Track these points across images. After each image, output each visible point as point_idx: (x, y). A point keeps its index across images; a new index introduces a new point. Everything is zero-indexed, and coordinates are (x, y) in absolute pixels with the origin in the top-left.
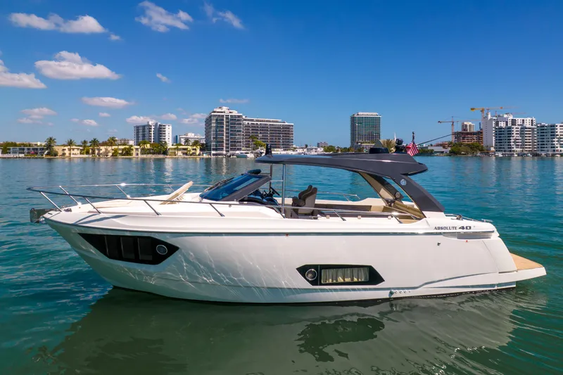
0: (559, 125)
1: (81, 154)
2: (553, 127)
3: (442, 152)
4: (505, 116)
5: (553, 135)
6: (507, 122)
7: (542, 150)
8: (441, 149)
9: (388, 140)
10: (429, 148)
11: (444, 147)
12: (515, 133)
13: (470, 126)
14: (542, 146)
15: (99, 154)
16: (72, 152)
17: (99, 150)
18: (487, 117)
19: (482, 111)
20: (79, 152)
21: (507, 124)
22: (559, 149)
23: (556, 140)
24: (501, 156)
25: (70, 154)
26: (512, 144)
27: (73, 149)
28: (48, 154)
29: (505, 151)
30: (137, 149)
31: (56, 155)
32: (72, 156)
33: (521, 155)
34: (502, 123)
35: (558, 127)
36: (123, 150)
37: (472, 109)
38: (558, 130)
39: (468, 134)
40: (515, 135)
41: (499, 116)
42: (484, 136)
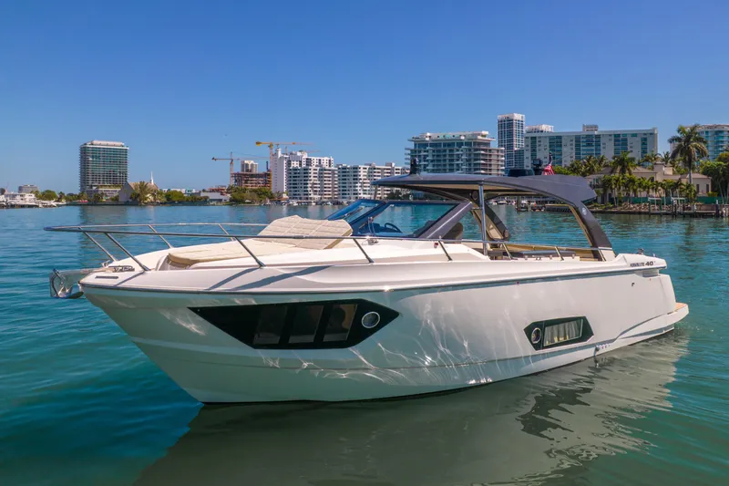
0: (362, 167)
2: (356, 168)
3: (220, 200)
4: (299, 154)
5: (356, 178)
6: (301, 162)
7: (343, 198)
8: (217, 196)
9: (142, 183)
10: (203, 195)
11: (222, 194)
12: (312, 175)
13: (252, 165)
14: (344, 193)
18: (276, 154)
19: (270, 146)
21: (300, 165)
22: (362, 195)
23: (359, 185)
24: (296, 204)
26: (309, 189)
29: (301, 198)
33: (320, 203)
34: (295, 162)
35: (361, 170)
37: (258, 143)
38: (362, 173)
39: (252, 176)
40: (313, 178)
41: (291, 154)
42: (273, 179)
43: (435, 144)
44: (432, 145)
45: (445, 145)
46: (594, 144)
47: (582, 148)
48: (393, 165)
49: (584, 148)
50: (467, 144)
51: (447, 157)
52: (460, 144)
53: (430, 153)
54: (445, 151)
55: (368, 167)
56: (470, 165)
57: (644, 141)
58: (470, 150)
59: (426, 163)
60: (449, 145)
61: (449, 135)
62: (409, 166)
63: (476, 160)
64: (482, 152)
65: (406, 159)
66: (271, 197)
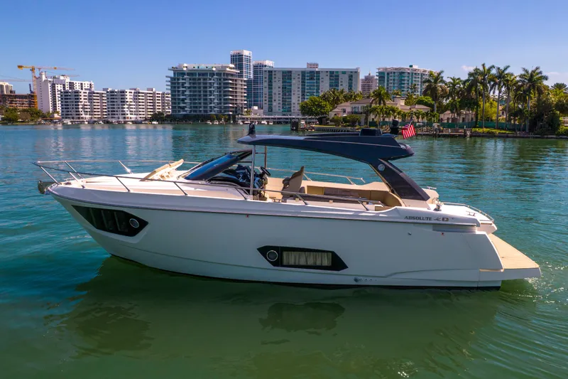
0: (128, 91)
2: (123, 92)
4: (62, 78)
5: (123, 101)
6: (64, 85)
7: (112, 118)
12: (82, 98)
14: (112, 112)
18: (40, 78)
19: (33, 70)
21: (64, 88)
22: (129, 116)
23: (126, 106)
24: (70, 123)
29: (73, 118)
33: (91, 123)
34: (59, 86)
35: (128, 94)
37: (20, 67)
38: (128, 97)
39: (16, 97)
40: (83, 100)
41: (54, 78)
42: (38, 100)
43: (191, 73)
44: (188, 74)
45: (199, 75)
46: (315, 78)
47: (306, 81)
48: (154, 89)
49: (308, 81)
50: (218, 74)
51: (202, 85)
52: (212, 74)
53: (188, 80)
54: (200, 79)
55: (133, 91)
56: (220, 92)
57: (351, 78)
58: (220, 80)
59: (184, 89)
60: (203, 74)
61: (203, 66)
62: (170, 92)
63: (225, 88)
64: (230, 82)
65: (167, 85)
66: (44, 117)
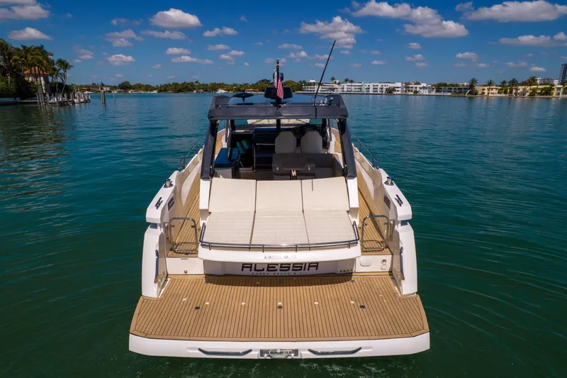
1: (499, 93)
15: (516, 94)
16: (491, 91)
17: (517, 89)
20: (497, 91)
25: (488, 93)
27: (492, 89)
28: (470, 93)
30: (559, 89)
31: (476, 94)
32: (490, 95)
36: (542, 90)
